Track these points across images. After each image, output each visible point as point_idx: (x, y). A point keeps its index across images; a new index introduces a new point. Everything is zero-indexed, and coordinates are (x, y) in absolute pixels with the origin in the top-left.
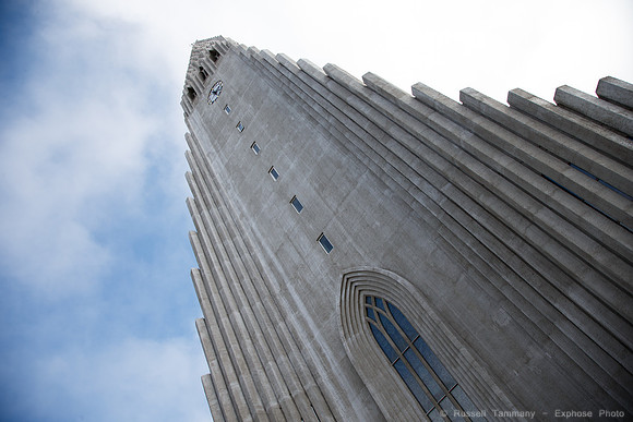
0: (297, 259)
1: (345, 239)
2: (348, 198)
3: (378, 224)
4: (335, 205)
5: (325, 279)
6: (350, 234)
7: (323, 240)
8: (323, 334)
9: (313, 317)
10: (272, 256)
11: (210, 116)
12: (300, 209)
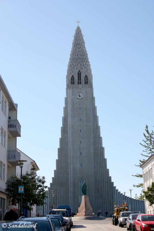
0: (75, 162)
1: (84, 168)
2: (89, 163)
4: (86, 162)
5: (78, 170)
6: (86, 168)
7: (81, 164)
8: (72, 176)
9: (72, 173)
10: (71, 156)
11: (75, 102)
12: (81, 155)
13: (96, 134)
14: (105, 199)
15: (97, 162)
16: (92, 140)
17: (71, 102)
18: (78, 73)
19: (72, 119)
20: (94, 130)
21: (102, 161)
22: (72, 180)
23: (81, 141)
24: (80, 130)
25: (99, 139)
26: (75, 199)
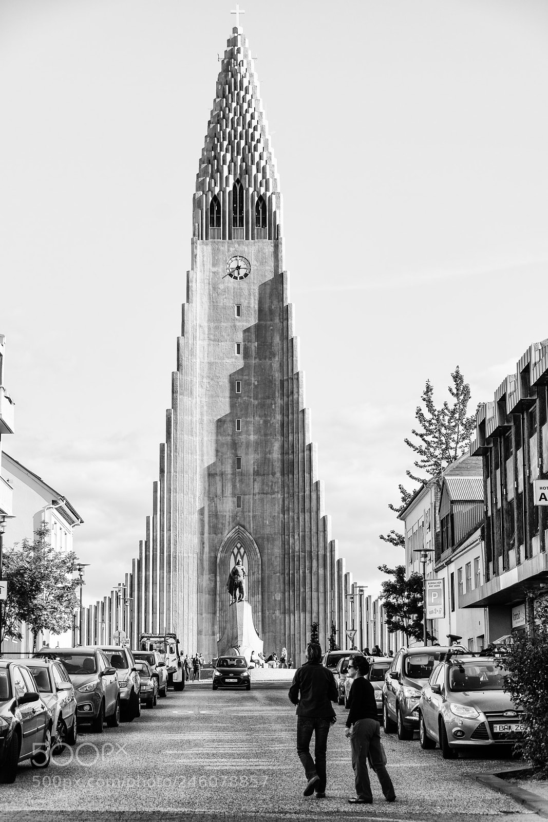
0: (219, 492)
1: (249, 511)
2: (265, 496)
3: (267, 523)
4: (257, 491)
5: (227, 517)
6: (253, 511)
7: (239, 498)
8: (209, 539)
9: (209, 526)
11: (221, 286)
12: (239, 468)
13: (290, 398)
14: (314, 615)
15: (291, 491)
16: (279, 417)
17: (207, 287)
18: (235, 187)
19: (209, 345)
20: (285, 383)
21: (307, 489)
22: (206, 549)
23: (239, 422)
24: (238, 383)
25: (300, 416)
26: (215, 613)
